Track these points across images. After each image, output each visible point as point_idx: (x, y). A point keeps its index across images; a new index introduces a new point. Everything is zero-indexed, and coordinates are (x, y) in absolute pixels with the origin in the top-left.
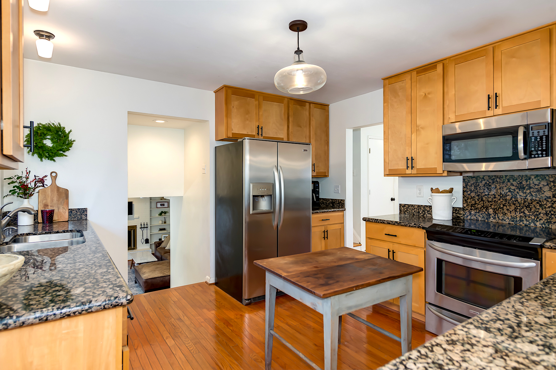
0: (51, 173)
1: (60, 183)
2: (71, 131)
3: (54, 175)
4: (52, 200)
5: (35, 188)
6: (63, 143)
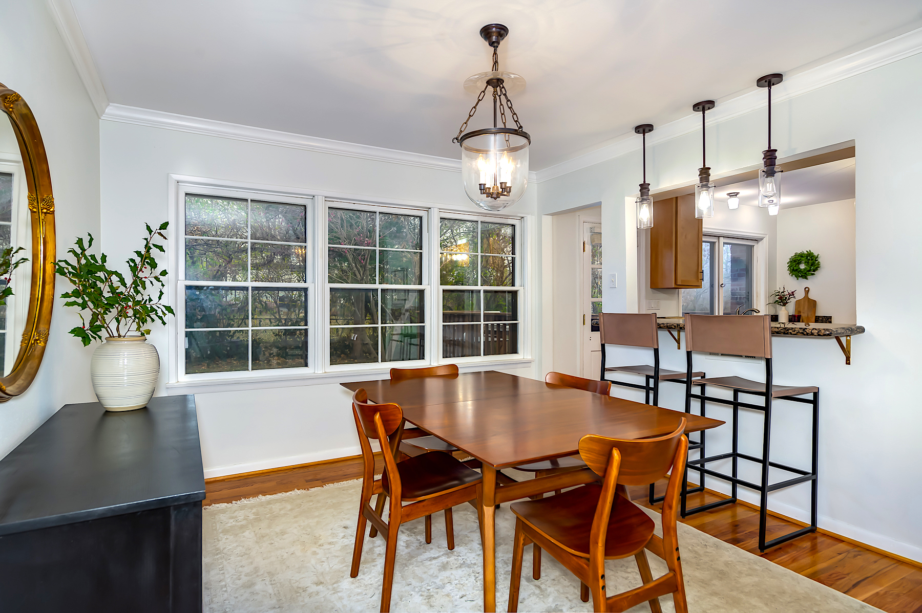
0: (805, 288)
1: (812, 296)
2: (818, 255)
3: (807, 289)
4: (804, 308)
5: (789, 299)
6: (812, 265)
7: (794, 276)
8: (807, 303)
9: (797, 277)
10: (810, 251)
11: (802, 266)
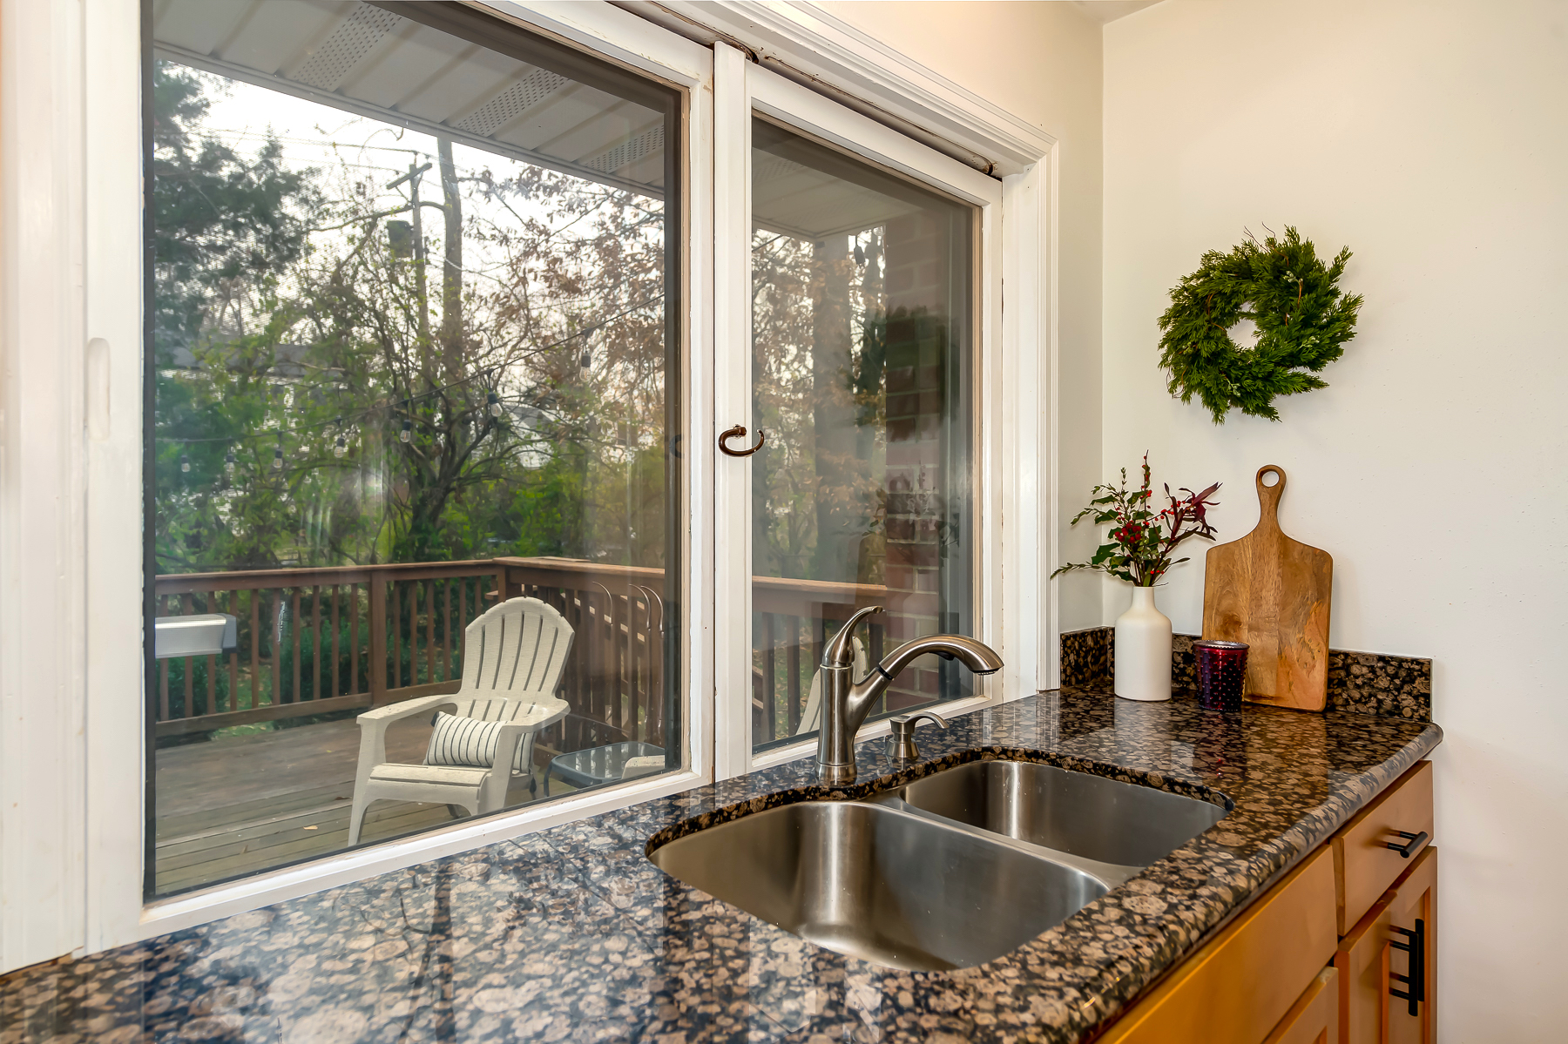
0: (1262, 473)
2: (1345, 255)
4: (1257, 599)
5: (1173, 541)
6: (1306, 324)
7: (1197, 398)
8: (1272, 566)
9: (1216, 402)
10: (1292, 234)
11: (1245, 336)
